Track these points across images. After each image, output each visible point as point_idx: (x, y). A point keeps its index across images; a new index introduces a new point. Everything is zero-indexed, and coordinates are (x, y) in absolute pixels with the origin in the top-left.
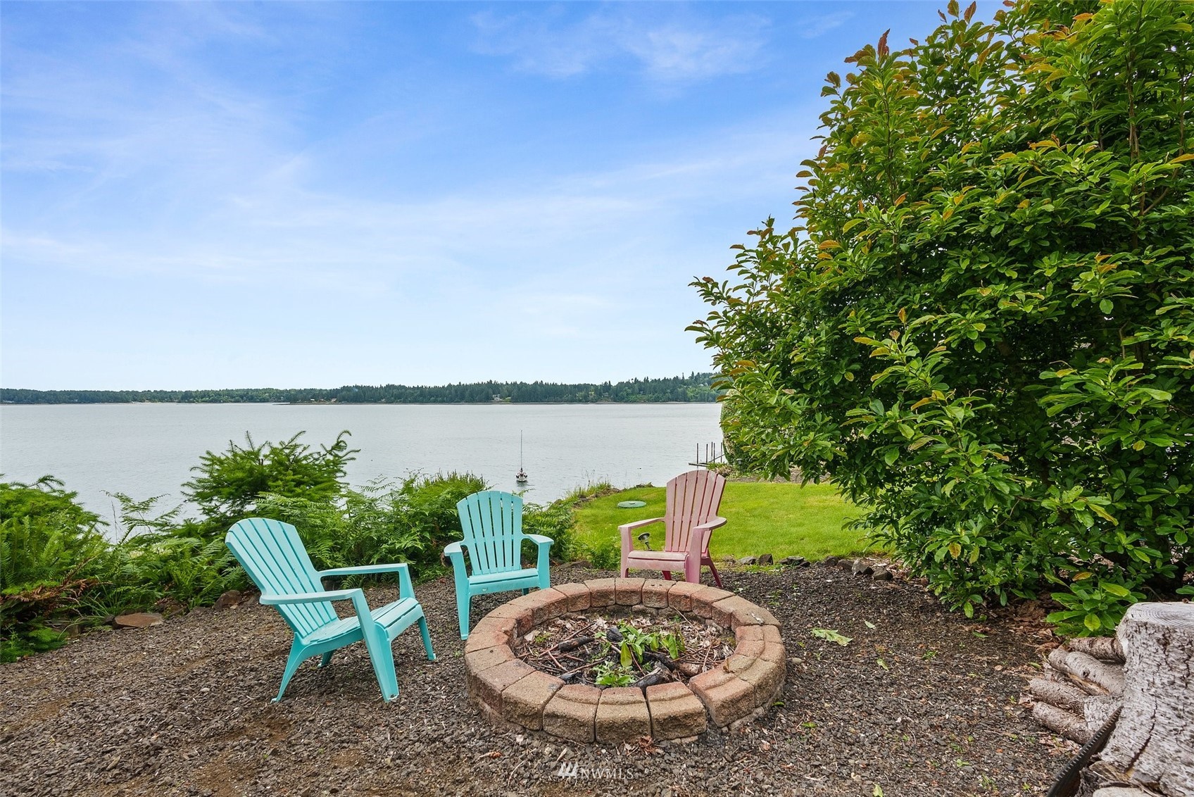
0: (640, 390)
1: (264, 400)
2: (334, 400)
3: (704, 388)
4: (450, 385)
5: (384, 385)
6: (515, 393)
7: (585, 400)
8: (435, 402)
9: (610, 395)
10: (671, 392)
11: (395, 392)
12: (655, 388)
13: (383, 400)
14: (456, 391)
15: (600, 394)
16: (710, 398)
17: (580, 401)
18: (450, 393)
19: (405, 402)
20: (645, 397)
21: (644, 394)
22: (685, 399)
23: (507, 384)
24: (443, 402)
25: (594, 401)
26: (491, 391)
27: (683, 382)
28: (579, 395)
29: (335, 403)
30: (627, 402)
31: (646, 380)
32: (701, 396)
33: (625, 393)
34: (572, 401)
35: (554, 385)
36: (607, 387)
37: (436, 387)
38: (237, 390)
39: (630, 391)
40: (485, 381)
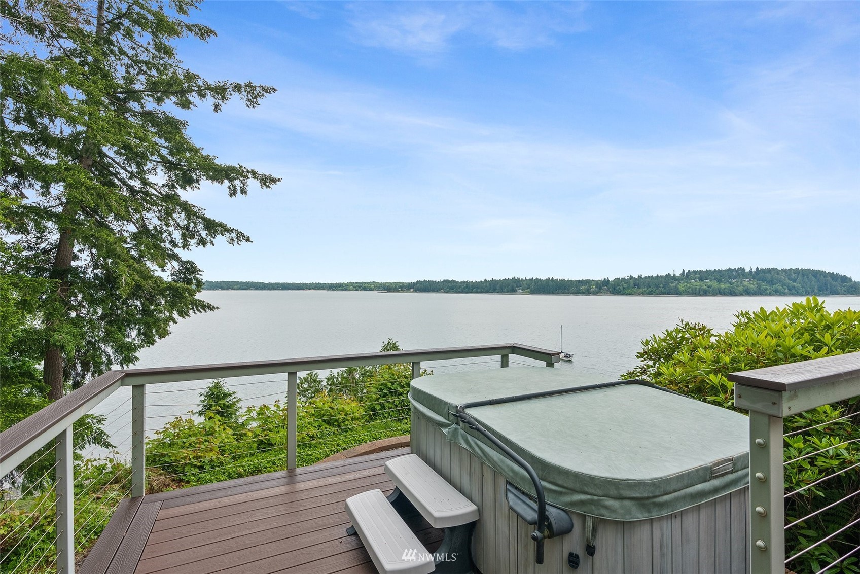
0: (635, 285)
1: (371, 289)
2: (412, 290)
3: (695, 284)
4: (486, 280)
5: (442, 280)
6: (533, 286)
7: (588, 292)
8: (476, 292)
9: (609, 289)
10: (664, 287)
11: (450, 285)
12: (648, 283)
13: (442, 290)
14: (490, 285)
15: (600, 288)
16: (702, 292)
17: (583, 293)
18: (486, 286)
19: (456, 292)
20: (640, 291)
21: (639, 288)
22: (678, 293)
23: (526, 279)
24: (481, 292)
25: (595, 293)
26: (515, 285)
27: (675, 278)
28: (583, 288)
29: (413, 292)
30: (624, 294)
31: (640, 277)
32: (692, 289)
33: (621, 288)
34: (578, 293)
35: (563, 281)
36: (606, 282)
37: (476, 282)
38: (356, 283)
39: (626, 285)
40: (510, 278)
